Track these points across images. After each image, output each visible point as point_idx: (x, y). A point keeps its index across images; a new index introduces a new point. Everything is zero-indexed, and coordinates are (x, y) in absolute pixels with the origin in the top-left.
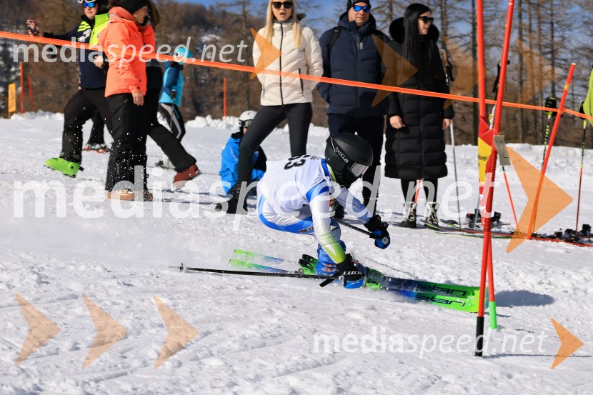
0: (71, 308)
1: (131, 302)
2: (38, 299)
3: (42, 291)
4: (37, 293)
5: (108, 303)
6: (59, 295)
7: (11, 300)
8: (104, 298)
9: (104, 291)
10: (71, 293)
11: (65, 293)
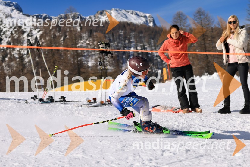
0: (201, 161)
1: (226, 156)
2: (187, 158)
3: (188, 155)
4: (186, 155)
5: (216, 157)
6: (195, 156)
7: (176, 160)
8: (215, 155)
9: (214, 152)
10: (200, 154)
11: (198, 155)
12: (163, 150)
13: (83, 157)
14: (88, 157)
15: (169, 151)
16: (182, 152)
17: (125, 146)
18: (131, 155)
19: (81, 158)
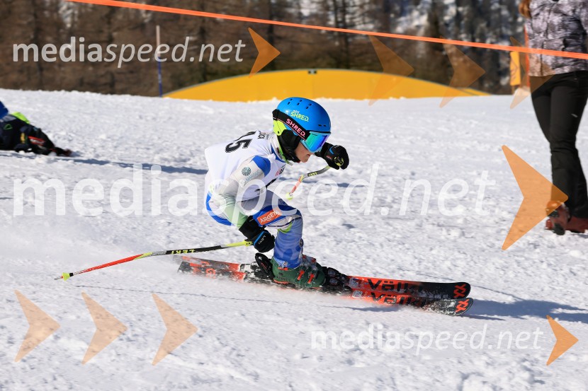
12: (463, 374)
13: (232, 377)
14: (246, 379)
15: (481, 379)
16: (516, 383)
17: (355, 350)
18: (371, 383)
19: (226, 379)
